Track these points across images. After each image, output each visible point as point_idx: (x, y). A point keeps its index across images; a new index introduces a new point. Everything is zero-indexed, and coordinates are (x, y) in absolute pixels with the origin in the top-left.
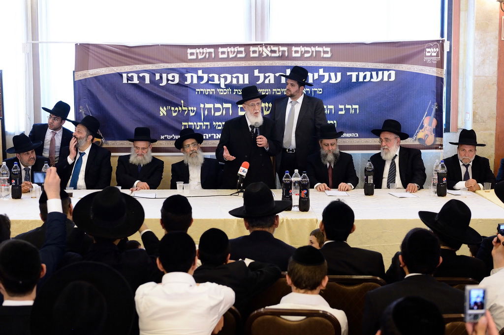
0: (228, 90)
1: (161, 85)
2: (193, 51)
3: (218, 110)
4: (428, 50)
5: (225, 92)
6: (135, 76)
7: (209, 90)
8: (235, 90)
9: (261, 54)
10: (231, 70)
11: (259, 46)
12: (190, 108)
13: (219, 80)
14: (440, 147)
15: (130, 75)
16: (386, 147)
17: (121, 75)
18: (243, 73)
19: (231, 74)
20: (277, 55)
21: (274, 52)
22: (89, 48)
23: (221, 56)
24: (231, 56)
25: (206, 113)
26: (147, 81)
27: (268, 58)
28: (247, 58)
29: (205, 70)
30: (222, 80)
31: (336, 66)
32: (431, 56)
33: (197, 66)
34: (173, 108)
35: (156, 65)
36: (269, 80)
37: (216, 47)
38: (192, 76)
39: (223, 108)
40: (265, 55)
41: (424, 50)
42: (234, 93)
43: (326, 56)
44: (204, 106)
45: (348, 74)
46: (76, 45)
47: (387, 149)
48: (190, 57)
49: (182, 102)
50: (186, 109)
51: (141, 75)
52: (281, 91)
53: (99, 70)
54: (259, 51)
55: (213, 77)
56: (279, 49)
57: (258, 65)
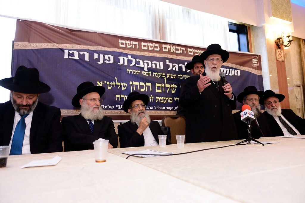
0: (149, 73)
1: (98, 63)
2: (123, 41)
3: (142, 87)
4: (253, 60)
5: (147, 74)
6: (76, 54)
7: (136, 71)
8: (154, 73)
9: (170, 50)
10: (151, 59)
11: (168, 45)
12: (122, 84)
13: (144, 64)
15: (71, 52)
17: (63, 51)
18: (159, 62)
19: (151, 61)
20: (179, 52)
21: (176, 49)
23: (143, 48)
24: (150, 49)
25: (134, 88)
26: (87, 59)
27: (173, 53)
28: (161, 51)
29: (133, 56)
30: (146, 65)
32: (255, 63)
33: (127, 53)
34: (108, 83)
36: (175, 68)
37: (140, 40)
38: (124, 59)
39: (146, 86)
40: (172, 51)
42: (153, 76)
44: (133, 83)
46: (18, 20)
48: (121, 46)
49: (116, 78)
50: (119, 84)
51: (81, 53)
52: (183, 77)
53: (41, 44)
54: (169, 48)
55: (139, 61)
56: (180, 48)
57: (168, 57)
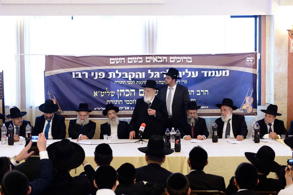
0: (133, 82)
1: (94, 79)
2: (113, 59)
3: (127, 93)
5: (131, 82)
6: (80, 74)
7: (122, 82)
8: (137, 82)
9: (152, 61)
10: (135, 70)
11: (151, 56)
12: (111, 92)
13: (128, 76)
14: (255, 114)
15: (76, 73)
16: (224, 114)
17: (71, 73)
18: (142, 72)
19: (135, 72)
20: (161, 61)
21: (160, 60)
22: (53, 58)
23: (129, 62)
24: (135, 62)
25: (120, 95)
26: (87, 77)
27: (156, 63)
28: (144, 63)
29: (120, 70)
30: (130, 76)
31: (195, 67)
32: (250, 62)
33: (115, 68)
34: (101, 92)
35: (92, 67)
36: (157, 76)
37: (126, 57)
38: (112, 74)
39: (130, 92)
40: (154, 61)
41: (245, 58)
42: (137, 83)
43: (189, 62)
44: (120, 91)
45: (202, 72)
46: (46, 56)
47: (225, 115)
48: (111, 63)
49: (107, 88)
50: (109, 92)
51: (83, 73)
52: (164, 82)
53: (59, 71)
54: (151, 59)
55: (125, 74)
56: (162, 58)
57: (150, 67)
